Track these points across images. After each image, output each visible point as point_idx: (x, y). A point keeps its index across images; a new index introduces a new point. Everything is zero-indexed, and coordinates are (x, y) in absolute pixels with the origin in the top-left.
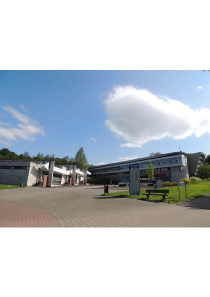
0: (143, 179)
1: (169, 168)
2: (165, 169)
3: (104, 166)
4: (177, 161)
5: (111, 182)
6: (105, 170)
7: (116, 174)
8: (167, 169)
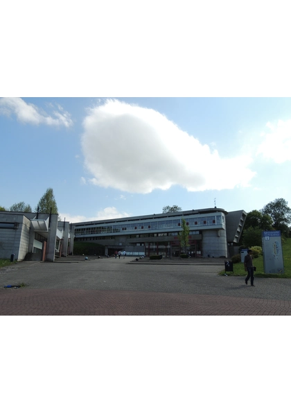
0: (160, 247)
1: (201, 232)
2: (194, 233)
3: (92, 223)
4: (214, 222)
5: (106, 251)
6: (93, 230)
7: (112, 237)
8: (198, 233)
